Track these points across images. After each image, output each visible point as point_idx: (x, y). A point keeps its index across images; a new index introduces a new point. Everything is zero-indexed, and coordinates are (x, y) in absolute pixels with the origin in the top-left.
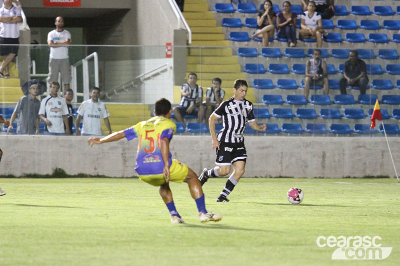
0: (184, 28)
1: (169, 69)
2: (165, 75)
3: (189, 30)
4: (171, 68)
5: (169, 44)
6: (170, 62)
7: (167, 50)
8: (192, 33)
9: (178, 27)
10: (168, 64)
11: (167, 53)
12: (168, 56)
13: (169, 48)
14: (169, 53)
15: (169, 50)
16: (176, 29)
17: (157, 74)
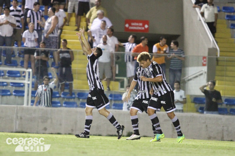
0: (215, 47)
1: (204, 74)
2: (202, 77)
3: (218, 49)
4: (205, 72)
5: (204, 58)
6: (205, 69)
7: (203, 61)
8: (220, 51)
9: (211, 47)
10: (203, 70)
11: (203, 63)
12: (204, 65)
13: (205, 60)
14: (205, 63)
15: (204, 61)
16: (209, 47)
17: (197, 77)
